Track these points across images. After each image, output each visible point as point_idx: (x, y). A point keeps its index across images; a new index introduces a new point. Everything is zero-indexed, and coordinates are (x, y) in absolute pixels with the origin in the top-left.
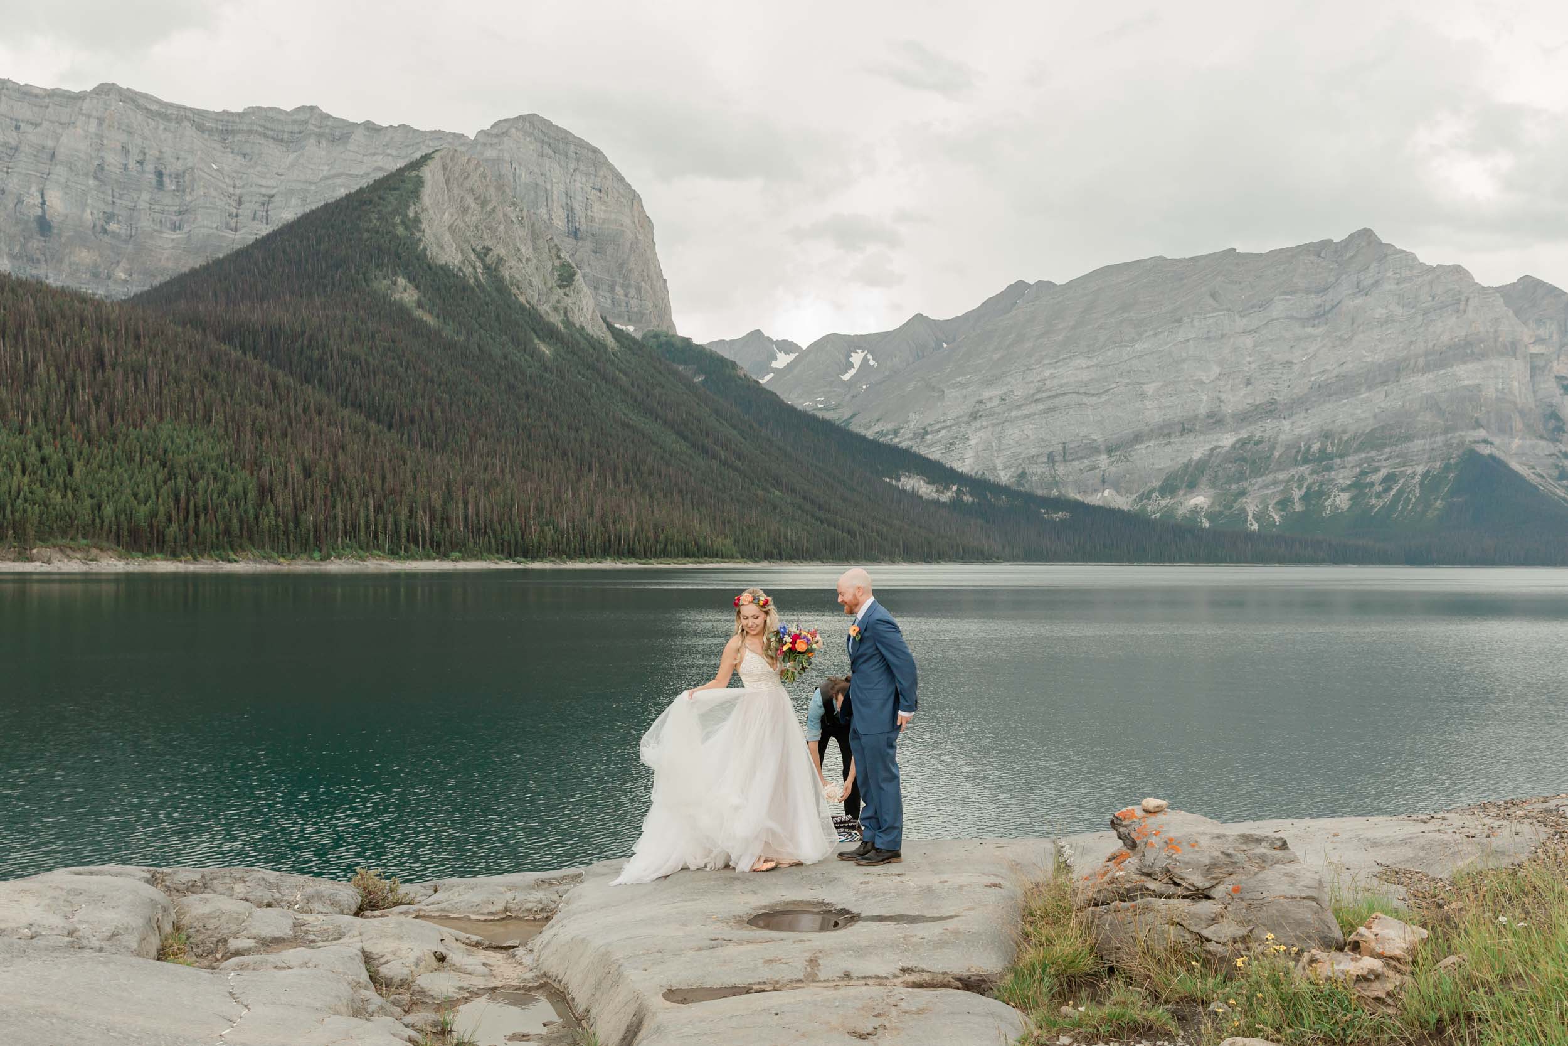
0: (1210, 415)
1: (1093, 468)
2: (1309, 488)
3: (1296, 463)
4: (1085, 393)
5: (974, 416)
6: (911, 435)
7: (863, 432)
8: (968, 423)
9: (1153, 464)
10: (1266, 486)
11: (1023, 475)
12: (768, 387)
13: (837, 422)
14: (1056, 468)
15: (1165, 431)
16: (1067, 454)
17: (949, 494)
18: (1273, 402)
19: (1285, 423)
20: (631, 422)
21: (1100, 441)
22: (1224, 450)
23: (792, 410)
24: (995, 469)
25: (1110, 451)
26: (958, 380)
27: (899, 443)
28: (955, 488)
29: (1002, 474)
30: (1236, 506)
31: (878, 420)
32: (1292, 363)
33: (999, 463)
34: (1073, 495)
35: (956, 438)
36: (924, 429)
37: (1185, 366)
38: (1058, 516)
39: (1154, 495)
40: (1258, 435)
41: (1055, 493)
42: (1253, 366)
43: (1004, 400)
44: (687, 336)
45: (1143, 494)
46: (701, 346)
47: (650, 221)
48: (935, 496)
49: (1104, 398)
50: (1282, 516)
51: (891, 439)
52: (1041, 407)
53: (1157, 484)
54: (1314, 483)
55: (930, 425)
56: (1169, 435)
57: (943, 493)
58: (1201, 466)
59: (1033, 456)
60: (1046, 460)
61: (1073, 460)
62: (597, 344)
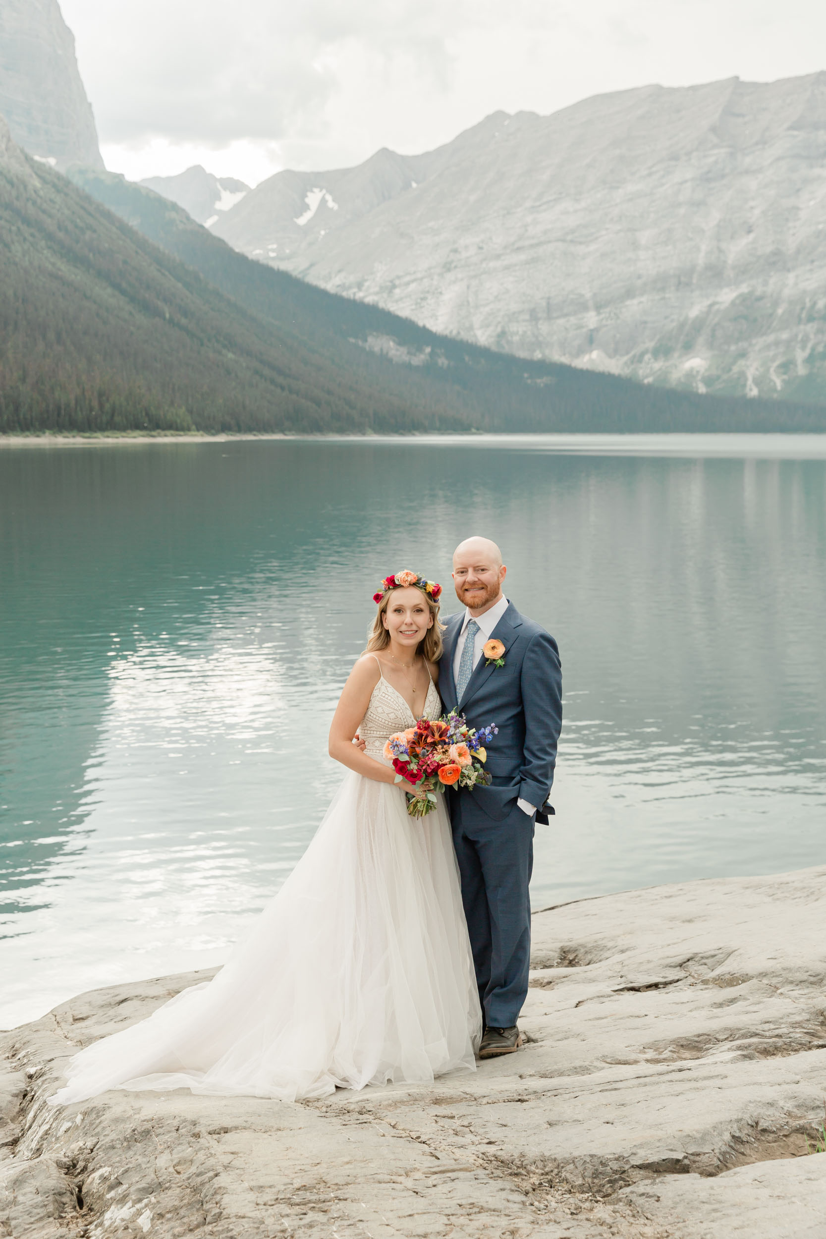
0: (709, 267)
1: (580, 327)
2: (813, 349)
3: (799, 321)
4: (572, 241)
5: (448, 267)
6: (377, 289)
7: (322, 285)
8: (441, 275)
9: (645, 322)
10: (768, 347)
11: (503, 334)
12: (216, 233)
13: (295, 274)
14: (540, 326)
15: (660, 284)
16: (551, 310)
17: (422, 357)
18: (777, 253)
19: (791, 278)
20: (60, 273)
21: (588, 296)
22: (723, 307)
23: (242, 259)
24: (471, 328)
25: (598, 308)
26: (431, 224)
27: (364, 297)
28: (428, 350)
29: (479, 333)
30: (735, 369)
31: (340, 271)
32: (798, 209)
33: (477, 320)
34: (558, 357)
35: (428, 292)
36: (391, 282)
37: (682, 211)
38: (542, 381)
39: (647, 357)
40: (759, 292)
41: (538, 355)
42: (757, 212)
43: (481, 248)
44: (118, 172)
45: (634, 356)
46: (135, 183)
47: (68, 31)
48: (406, 358)
49: (592, 247)
50: (784, 381)
51: (354, 294)
52: (522, 257)
53: (650, 345)
54: (818, 344)
55: (399, 277)
56: (663, 289)
57: (415, 355)
58: (698, 326)
59: (514, 313)
60: (527, 317)
61: (558, 318)
62: (15, 180)
